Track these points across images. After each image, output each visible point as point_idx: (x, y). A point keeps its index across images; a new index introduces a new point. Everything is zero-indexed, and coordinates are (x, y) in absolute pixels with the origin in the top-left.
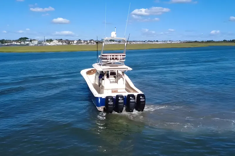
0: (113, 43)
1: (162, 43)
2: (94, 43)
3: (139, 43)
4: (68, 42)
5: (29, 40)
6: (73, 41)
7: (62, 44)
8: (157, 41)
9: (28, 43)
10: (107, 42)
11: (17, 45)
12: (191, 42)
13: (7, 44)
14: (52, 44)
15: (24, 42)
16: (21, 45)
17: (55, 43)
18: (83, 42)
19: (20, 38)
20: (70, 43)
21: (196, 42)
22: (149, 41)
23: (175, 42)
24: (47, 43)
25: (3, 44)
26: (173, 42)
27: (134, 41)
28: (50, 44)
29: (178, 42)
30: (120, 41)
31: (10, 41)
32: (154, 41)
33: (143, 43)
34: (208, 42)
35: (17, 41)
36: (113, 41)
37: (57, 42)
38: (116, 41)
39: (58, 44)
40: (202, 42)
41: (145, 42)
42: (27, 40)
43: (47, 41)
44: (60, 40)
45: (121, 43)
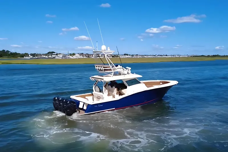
0: (127, 56)
1: (171, 57)
2: (110, 57)
3: (150, 57)
4: (88, 56)
5: (56, 54)
6: (92, 55)
7: (82, 57)
8: (166, 55)
9: (54, 56)
10: (122, 56)
11: (45, 58)
12: (198, 56)
13: (37, 57)
14: (74, 57)
15: (51, 56)
16: (49, 58)
17: (77, 56)
18: (101, 55)
19: (48, 53)
20: (90, 56)
21: (202, 56)
22: (159, 55)
23: (183, 56)
24: (70, 56)
25: (34, 57)
26: (181, 56)
27: (145, 55)
28: (73, 58)
29: (185, 56)
30: (133, 55)
31: (40, 55)
32: (164, 55)
33: (153, 57)
34: (214, 56)
35: (46, 55)
36: (127, 55)
37: (79, 55)
38: (130, 55)
39: (79, 57)
40: (209, 56)
41: (155, 56)
42: (53, 54)
43: (71, 54)
44: (82, 54)
45: (134, 57)
